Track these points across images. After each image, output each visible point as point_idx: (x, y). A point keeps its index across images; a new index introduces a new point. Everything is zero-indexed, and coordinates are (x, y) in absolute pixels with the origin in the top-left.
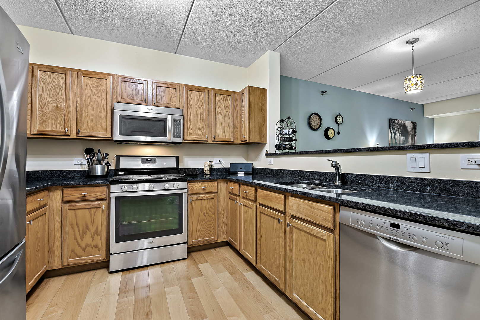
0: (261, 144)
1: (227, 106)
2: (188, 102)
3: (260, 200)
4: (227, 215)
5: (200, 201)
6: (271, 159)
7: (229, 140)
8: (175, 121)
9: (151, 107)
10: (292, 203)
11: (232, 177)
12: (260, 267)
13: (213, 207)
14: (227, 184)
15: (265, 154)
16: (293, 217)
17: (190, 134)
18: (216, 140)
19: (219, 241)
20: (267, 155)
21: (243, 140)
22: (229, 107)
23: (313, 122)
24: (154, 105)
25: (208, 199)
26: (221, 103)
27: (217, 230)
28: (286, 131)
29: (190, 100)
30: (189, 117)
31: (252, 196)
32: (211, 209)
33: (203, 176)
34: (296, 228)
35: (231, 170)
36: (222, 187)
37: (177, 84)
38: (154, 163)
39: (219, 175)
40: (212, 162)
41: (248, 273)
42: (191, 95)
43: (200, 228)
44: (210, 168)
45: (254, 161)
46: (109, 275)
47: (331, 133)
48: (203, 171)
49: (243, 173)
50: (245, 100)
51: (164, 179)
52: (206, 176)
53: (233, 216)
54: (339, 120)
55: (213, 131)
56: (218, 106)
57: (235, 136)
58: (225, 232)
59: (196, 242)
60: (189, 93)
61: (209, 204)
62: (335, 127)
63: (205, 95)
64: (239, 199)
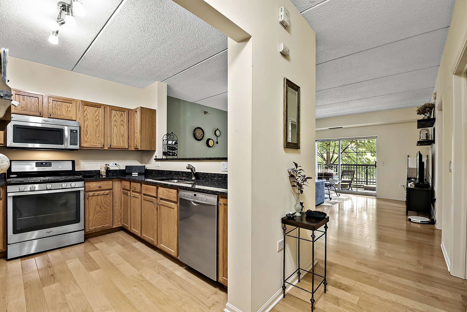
0: (151, 152)
1: (122, 120)
2: (85, 115)
3: (143, 192)
4: (121, 206)
5: (96, 196)
6: (159, 163)
7: (124, 148)
8: (71, 131)
9: (47, 119)
10: (160, 190)
11: (127, 177)
12: (144, 237)
13: (108, 201)
14: (121, 182)
15: (155, 159)
16: (161, 199)
17: (86, 142)
18: (112, 147)
19: (114, 227)
20: (157, 160)
21: (136, 147)
22: (124, 121)
23: (197, 134)
24: (50, 116)
25: (103, 195)
26: (116, 117)
27: (111, 219)
28: (170, 142)
29: (86, 114)
30: (85, 128)
31: (138, 190)
32: (106, 203)
33: (100, 177)
34: (162, 205)
35: (127, 172)
36: (117, 186)
37: (74, 100)
38: (50, 166)
39: (115, 176)
40: (108, 165)
41: (136, 243)
42: (88, 110)
43: (97, 218)
44: (106, 170)
45: (146, 164)
46: (7, 262)
47: (211, 143)
48: (100, 172)
49: (137, 173)
50: (137, 116)
51: (61, 179)
52: (102, 177)
53: (126, 206)
54: (218, 133)
55: (109, 140)
56: (114, 120)
57: (129, 144)
58: (119, 220)
59: (93, 229)
60: (85, 108)
61: (105, 199)
62: (214, 138)
63: (101, 110)
64: (130, 193)
